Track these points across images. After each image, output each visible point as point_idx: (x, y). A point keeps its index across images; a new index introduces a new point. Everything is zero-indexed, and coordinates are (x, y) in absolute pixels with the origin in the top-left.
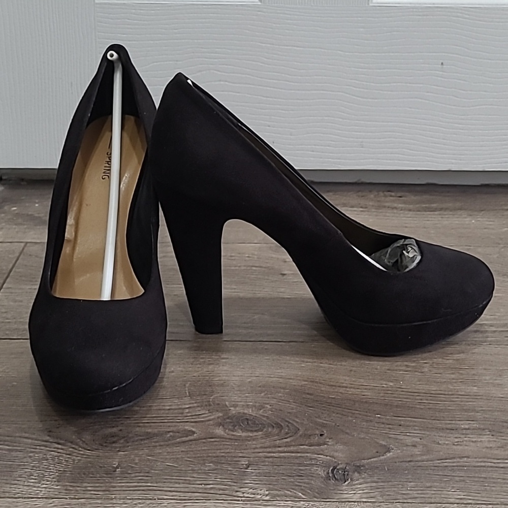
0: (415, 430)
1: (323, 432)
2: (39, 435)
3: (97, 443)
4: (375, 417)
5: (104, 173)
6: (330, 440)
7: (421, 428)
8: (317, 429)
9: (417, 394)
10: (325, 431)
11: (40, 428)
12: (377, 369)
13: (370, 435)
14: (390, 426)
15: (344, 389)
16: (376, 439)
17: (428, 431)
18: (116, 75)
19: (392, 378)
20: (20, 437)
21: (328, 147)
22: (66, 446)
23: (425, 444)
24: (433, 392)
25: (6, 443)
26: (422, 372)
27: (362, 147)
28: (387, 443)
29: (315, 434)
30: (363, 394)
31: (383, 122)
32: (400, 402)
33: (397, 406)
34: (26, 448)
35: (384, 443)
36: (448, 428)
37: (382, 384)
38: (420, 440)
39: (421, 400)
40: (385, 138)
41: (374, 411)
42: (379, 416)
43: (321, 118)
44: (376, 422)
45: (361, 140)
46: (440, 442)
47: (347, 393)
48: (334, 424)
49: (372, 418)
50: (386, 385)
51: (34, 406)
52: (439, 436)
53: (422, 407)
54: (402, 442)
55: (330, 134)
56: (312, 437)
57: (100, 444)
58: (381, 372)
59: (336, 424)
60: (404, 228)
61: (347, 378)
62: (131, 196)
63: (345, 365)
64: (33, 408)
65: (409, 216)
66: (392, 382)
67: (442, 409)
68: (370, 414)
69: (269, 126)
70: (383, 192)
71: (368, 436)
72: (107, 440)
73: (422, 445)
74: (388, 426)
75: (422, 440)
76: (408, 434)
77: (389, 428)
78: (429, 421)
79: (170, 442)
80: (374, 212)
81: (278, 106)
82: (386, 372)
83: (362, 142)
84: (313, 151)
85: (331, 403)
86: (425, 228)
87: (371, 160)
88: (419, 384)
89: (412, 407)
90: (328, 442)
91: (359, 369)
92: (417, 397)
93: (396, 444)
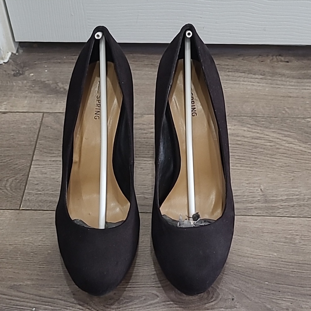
0: (288, 296)
1: (234, 297)
2: (68, 297)
3: (102, 304)
4: (265, 284)
5: (96, 114)
6: (238, 304)
7: (292, 294)
8: (230, 294)
9: (290, 264)
10: (235, 296)
11: (68, 291)
12: (267, 240)
13: (261, 300)
14: (274, 292)
15: (247, 258)
16: (265, 303)
17: (296, 297)
18: (101, 46)
19: (276, 249)
20: (57, 299)
21: (241, 31)
22: (84, 307)
23: (294, 308)
24: (300, 262)
25: (50, 304)
26: (295, 244)
27: (265, 31)
28: (271, 307)
29: (229, 299)
30: (258, 263)
31: (281, 16)
32: (280, 271)
33: (278, 275)
34: (61, 308)
35: (269, 306)
36: (308, 294)
37: (269, 255)
38: (290, 304)
39: (293, 269)
40: (282, 25)
41: (265, 278)
42: (267, 283)
43: (238, 13)
44: (265, 289)
45: (264, 27)
46: (303, 306)
47: (248, 263)
48: (240, 289)
49: (263, 285)
50: (272, 255)
51: (63, 272)
52: (302, 301)
53: (293, 275)
54: (280, 306)
55: (244, 23)
56: (227, 301)
57: (104, 305)
58: (269, 243)
59: (241, 290)
60: (289, 98)
61: (249, 249)
62: (114, 133)
63: (248, 237)
64: (62, 273)
65: (293, 84)
66: (276, 252)
67: (305, 277)
68: (262, 282)
69: (201, 18)
70: (276, 56)
71: (260, 301)
72: (107, 302)
73: (292, 308)
74: (272, 292)
75: (292, 304)
76: (284, 299)
77: (273, 294)
78: (297, 288)
79: (144, 304)
80: (270, 79)
81: (208, 5)
82: (272, 244)
83: (265, 28)
84: (231, 33)
85: (239, 271)
86: (303, 97)
87: (270, 39)
88: (292, 255)
89: (287, 276)
90: (237, 305)
91: (256, 240)
92: (291, 266)
93: (277, 308)
